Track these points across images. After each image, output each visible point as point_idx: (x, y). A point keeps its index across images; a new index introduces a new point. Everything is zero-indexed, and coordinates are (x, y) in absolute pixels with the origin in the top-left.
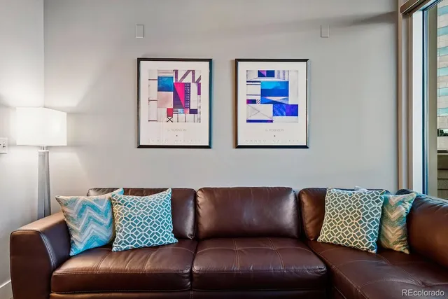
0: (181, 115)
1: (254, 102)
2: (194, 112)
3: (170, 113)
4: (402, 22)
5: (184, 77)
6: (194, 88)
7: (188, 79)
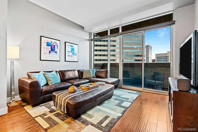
0: (52, 53)
1: (69, 52)
2: (56, 52)
3: (50, 52)
4: (91, 41)
5: (54, 43)
6: (56, 47)
7: (55, 44)
